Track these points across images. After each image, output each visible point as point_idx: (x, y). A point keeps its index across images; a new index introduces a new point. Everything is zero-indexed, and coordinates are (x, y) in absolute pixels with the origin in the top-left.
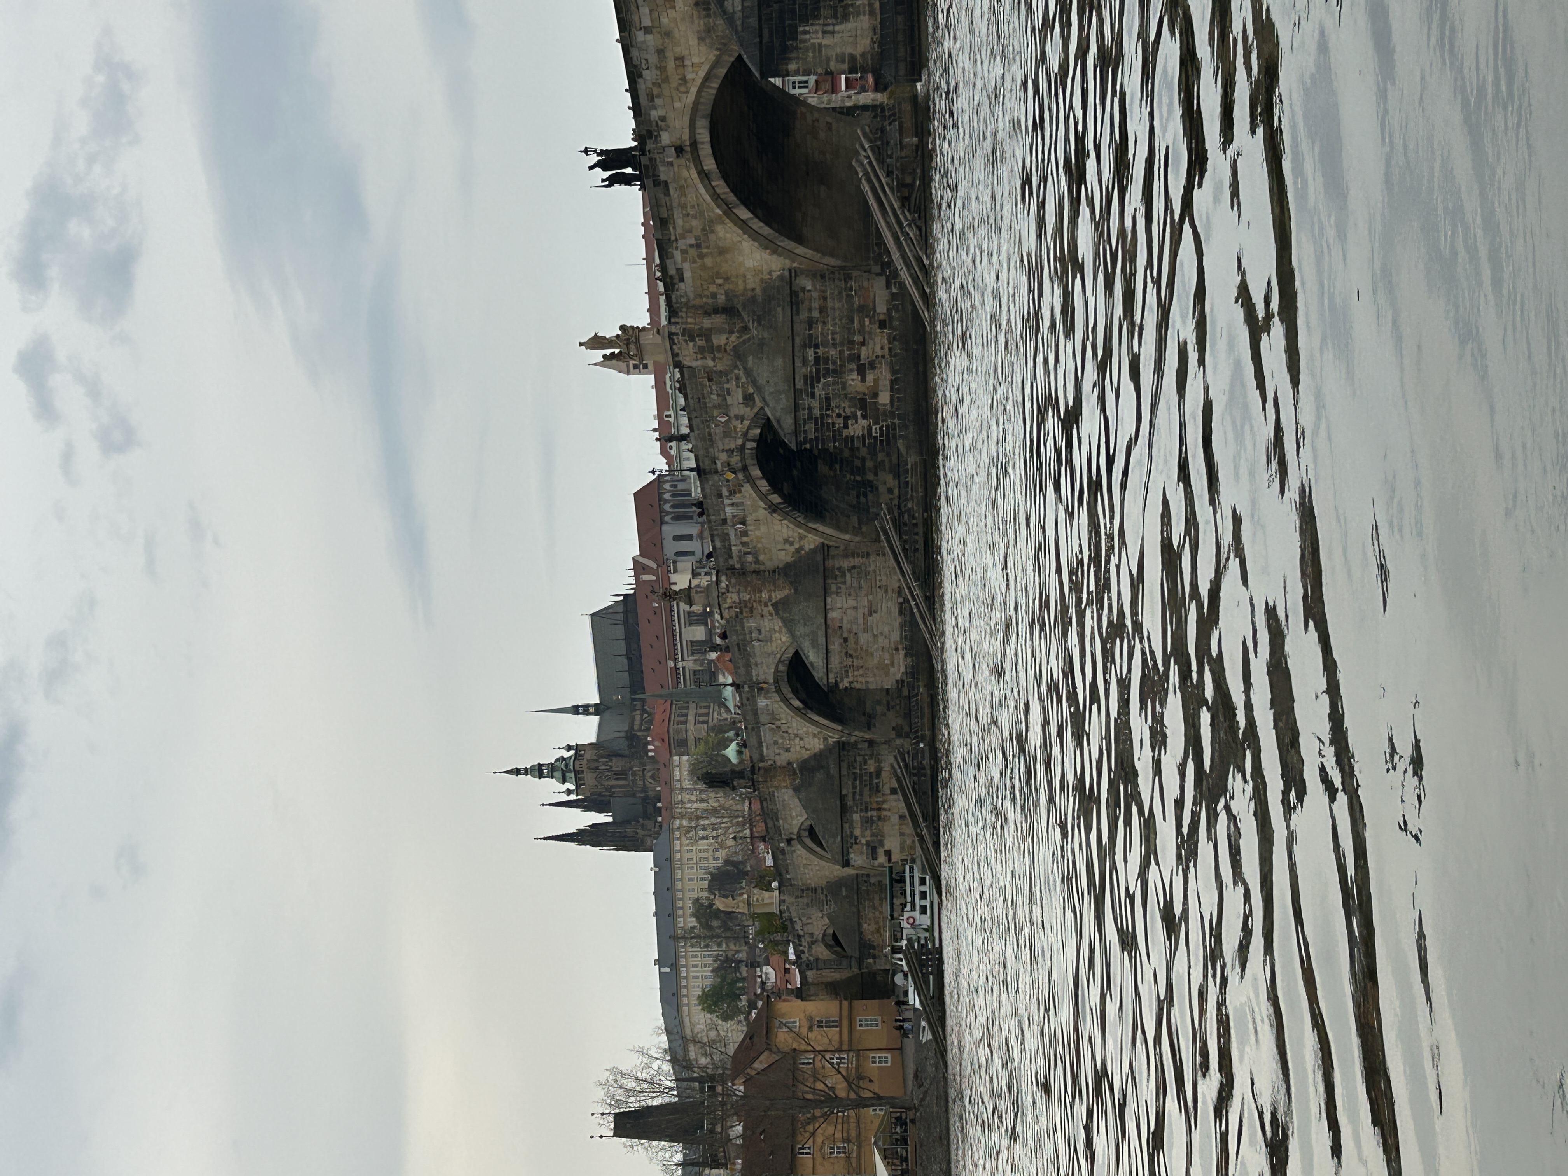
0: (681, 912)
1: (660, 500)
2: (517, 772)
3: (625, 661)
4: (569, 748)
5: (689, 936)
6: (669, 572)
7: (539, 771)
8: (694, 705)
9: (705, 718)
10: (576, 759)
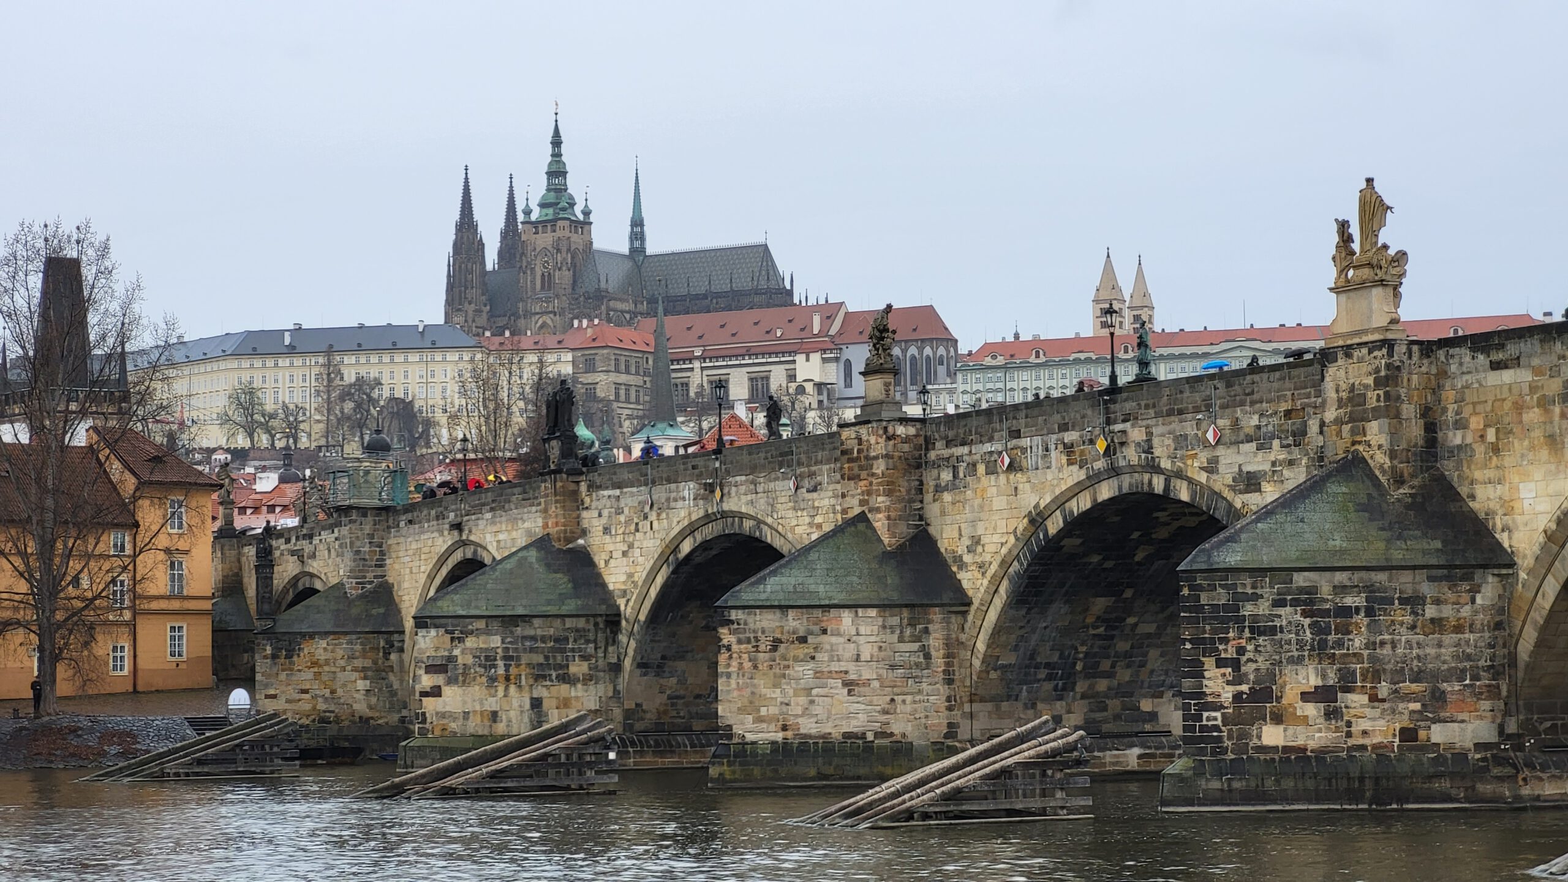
0: (363, 360)
1: (923, 340)
2: (557, 142)
3: (703, 290)
4: (587, 213)
5: (332, 372)
6: (824, 351)
7: (557, 172)
8: (641, 383)
9: (623, 397)
10: (572, 221)
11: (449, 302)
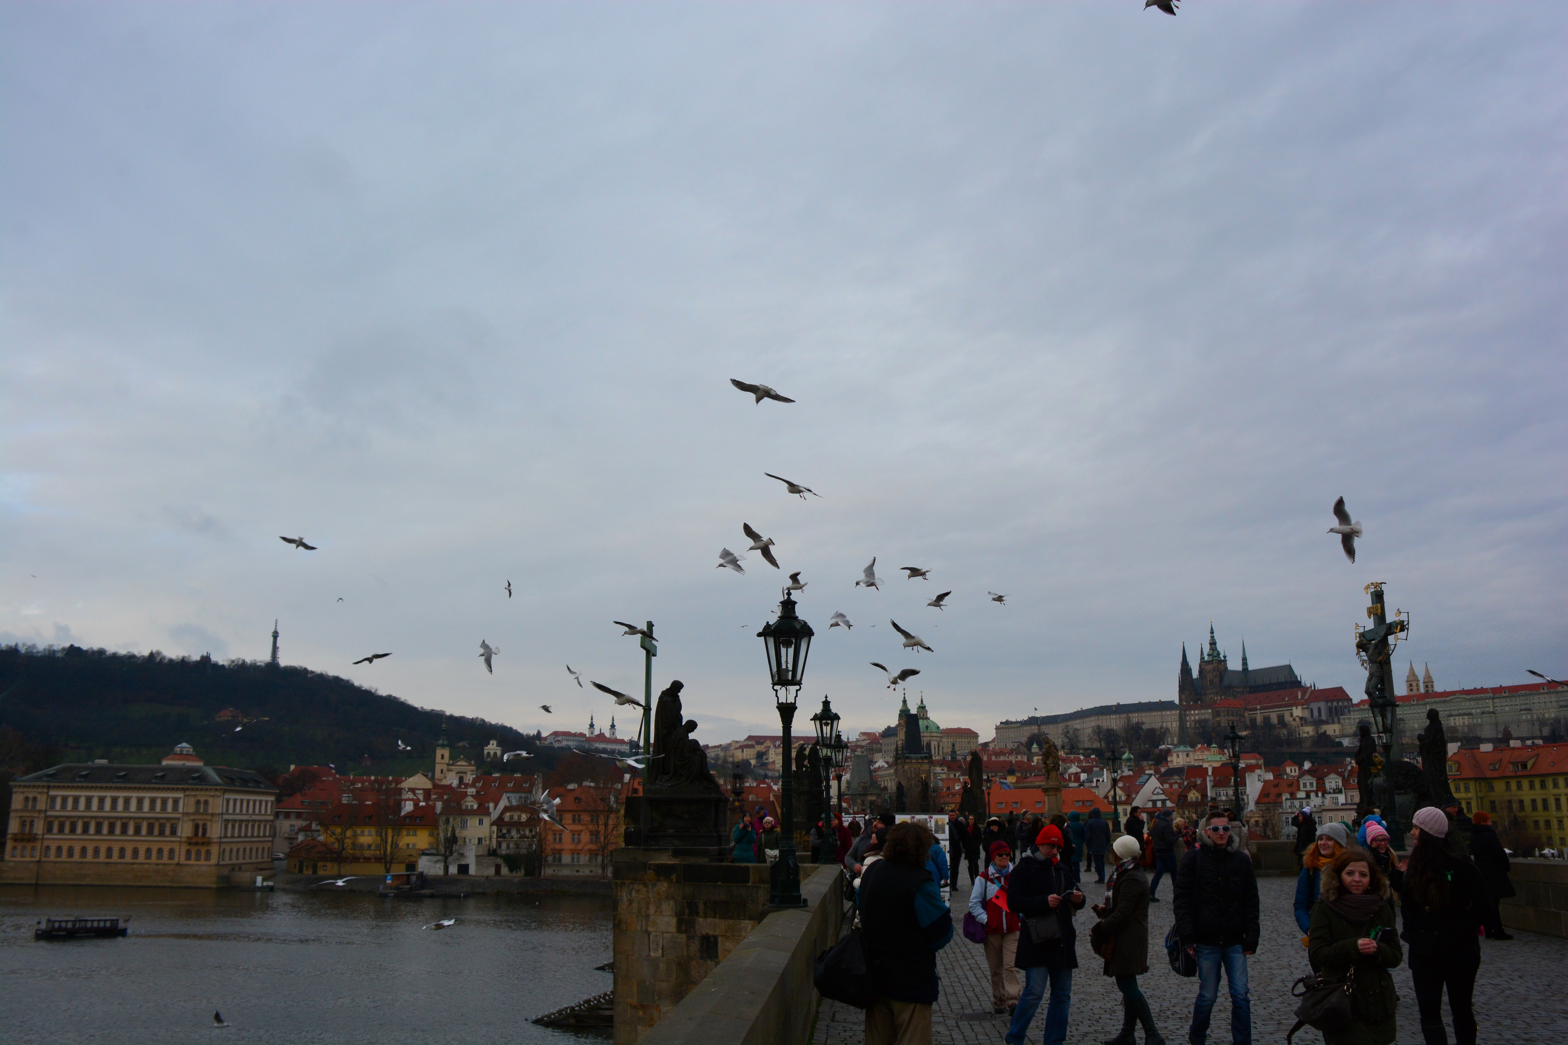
2: (1212, 632)
3: (1268, 682)
4: (1225, 657)
5: (1129, 721)
6: (1303, 705)
7: (1213, 643)
10: (1219, 660)
11: (1180, 691)
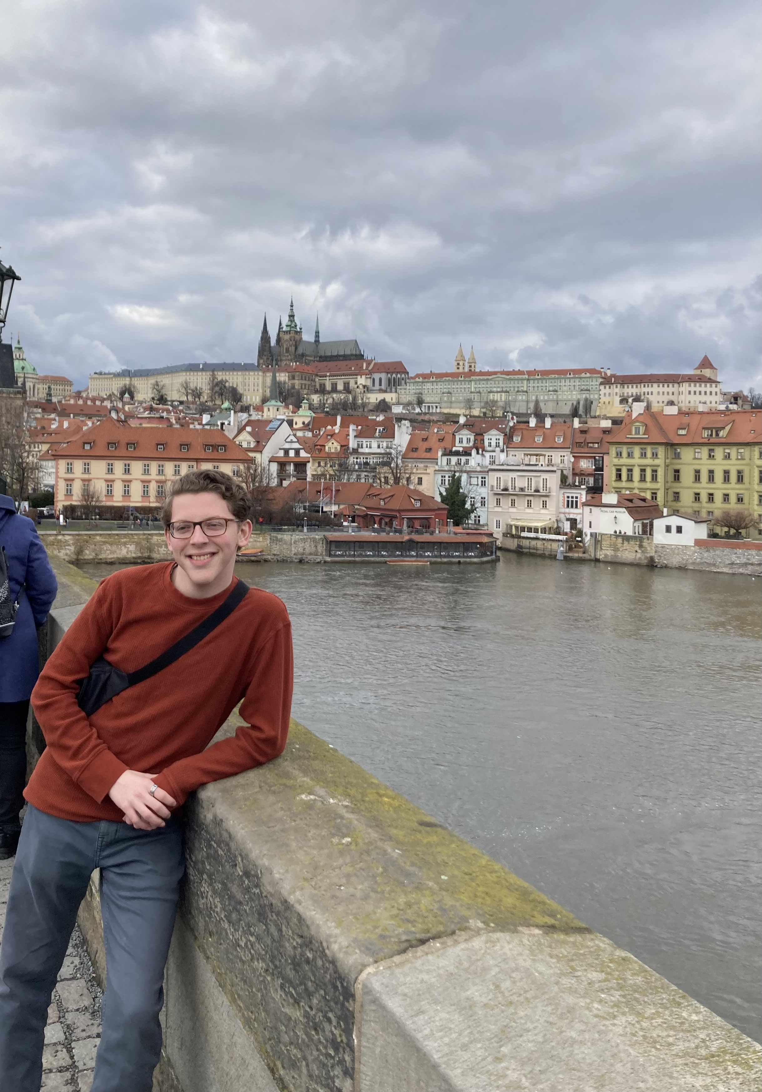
0: (224, 373)
1: (398, 372)
2: (292, 306)
3: (336, 354)
4: (301, 329)
5: (214, 377)
6: (366, 375)
7: (292, 316)
10: (295, 331)
11: (259, 355)
